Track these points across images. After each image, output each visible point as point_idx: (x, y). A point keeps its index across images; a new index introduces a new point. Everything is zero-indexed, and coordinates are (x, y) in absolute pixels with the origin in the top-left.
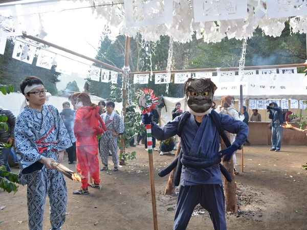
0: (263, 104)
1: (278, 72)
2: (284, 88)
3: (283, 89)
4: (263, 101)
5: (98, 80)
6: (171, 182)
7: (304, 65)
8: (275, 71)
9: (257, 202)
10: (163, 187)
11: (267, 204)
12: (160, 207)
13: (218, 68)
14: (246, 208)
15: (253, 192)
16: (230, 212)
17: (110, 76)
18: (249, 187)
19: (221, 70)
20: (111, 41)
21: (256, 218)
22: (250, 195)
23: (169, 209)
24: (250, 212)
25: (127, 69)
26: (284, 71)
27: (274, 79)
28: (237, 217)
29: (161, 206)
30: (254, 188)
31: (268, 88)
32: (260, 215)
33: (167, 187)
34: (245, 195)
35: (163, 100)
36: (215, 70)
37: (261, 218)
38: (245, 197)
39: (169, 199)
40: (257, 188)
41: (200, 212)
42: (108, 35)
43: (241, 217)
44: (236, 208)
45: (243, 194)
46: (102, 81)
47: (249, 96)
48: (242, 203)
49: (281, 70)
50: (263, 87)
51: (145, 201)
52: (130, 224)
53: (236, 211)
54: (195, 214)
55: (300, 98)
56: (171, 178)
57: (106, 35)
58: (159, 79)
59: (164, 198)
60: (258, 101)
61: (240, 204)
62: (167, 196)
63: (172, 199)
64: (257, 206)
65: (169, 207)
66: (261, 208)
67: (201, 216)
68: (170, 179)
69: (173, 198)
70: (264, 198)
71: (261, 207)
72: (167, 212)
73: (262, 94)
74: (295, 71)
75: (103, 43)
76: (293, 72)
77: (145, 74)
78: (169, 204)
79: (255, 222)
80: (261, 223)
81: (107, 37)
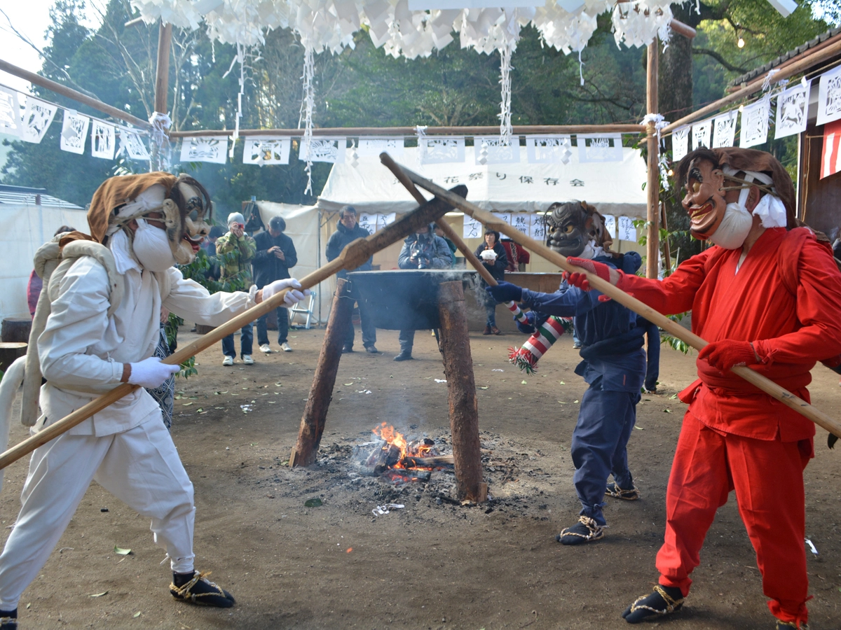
0: (527, 225)
1: (574, 143)
2: (581, 183)
3: (578, 188)
4: (527, 218)
5: (81, 151)
6: (308, 433)
7: (639, 129)
8: (566, 140)
9: (530, 474)
10: (281, 447)
11: (553, 478)
12: (286, 499)
13: (420, 128)
14: (507, 490)
15: (518, 451)
16: (468, 502)
17: (118, 139)
18: (505, 439)
19: (429, 133)
20: (83, 30)
21: (532, 511)
22: (512, 459)
23: (309, 504)
24: (516, 499)
25: (164, 122)
26: (588, 142)
27: (566, 162)
28: (488, 512)
29: (286, 495)
30: (517, 440)
31: (539, 183)
32: (541, 504)
33: (295, 446)
34: (500, 460)
35: (256, 211)
36: (414, 132)
37: (545, 512)
38: (499, 464)
39: (303, 476)
40: (524, 441)
41: (393, 505)
42: (76, 12)
43: (496, 510)
44: (483, 491)
45: (493, 456)
46: (95, 154)
47: (491, 204)
48: (493, 479)
49: (581, 138)
50: (528, 181)
51: (241, 487)
52: (211, 547)
53: (482, 499)
54: (381, 512)
55: (620, 212)
56: (307, 421)
57: (68, 12)
58: (257, 151)
59: (290, 475)
60: (514, 219)
61: (490, 481)
62: (296, 469)
63: (312, 476)
64: (530, 484)
65: (309, 496)
66: (541, 489)
67: (396, 515)
68: (303, 424)
69: (314, 474)
70: (544, 463)
71: (544, 487)
72: (306, 510)
73: (524, 200)
74: (618, 142)
75: (58, 37)
76: (611, 144)
77: (216, 138)
78: (307, 491)
79: (533, 521)
80: (544, 523)
81: (72, 18)
